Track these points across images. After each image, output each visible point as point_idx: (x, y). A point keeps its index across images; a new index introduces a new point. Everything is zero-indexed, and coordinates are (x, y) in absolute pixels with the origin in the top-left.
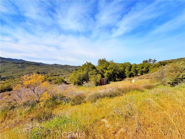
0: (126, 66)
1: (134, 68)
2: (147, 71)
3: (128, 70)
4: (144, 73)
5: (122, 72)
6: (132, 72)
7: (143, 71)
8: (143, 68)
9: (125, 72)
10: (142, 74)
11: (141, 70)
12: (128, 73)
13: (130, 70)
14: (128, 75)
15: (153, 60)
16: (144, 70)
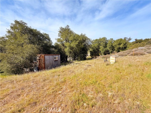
0: (101, 42)
1: (110, 44)
2: (125, 48)
3: (104, 46)
4: (120, 50)
5: (97, 49)
6: (108, 48)
7: (120, 48)
8: (120, 44)
9: (100, 48)
10: (119, 51)
11: (118, 46)
12: (103, 50)
13: (105, 47)
14: (103, 52)
15: (128, 38)
16: (121, 46)
